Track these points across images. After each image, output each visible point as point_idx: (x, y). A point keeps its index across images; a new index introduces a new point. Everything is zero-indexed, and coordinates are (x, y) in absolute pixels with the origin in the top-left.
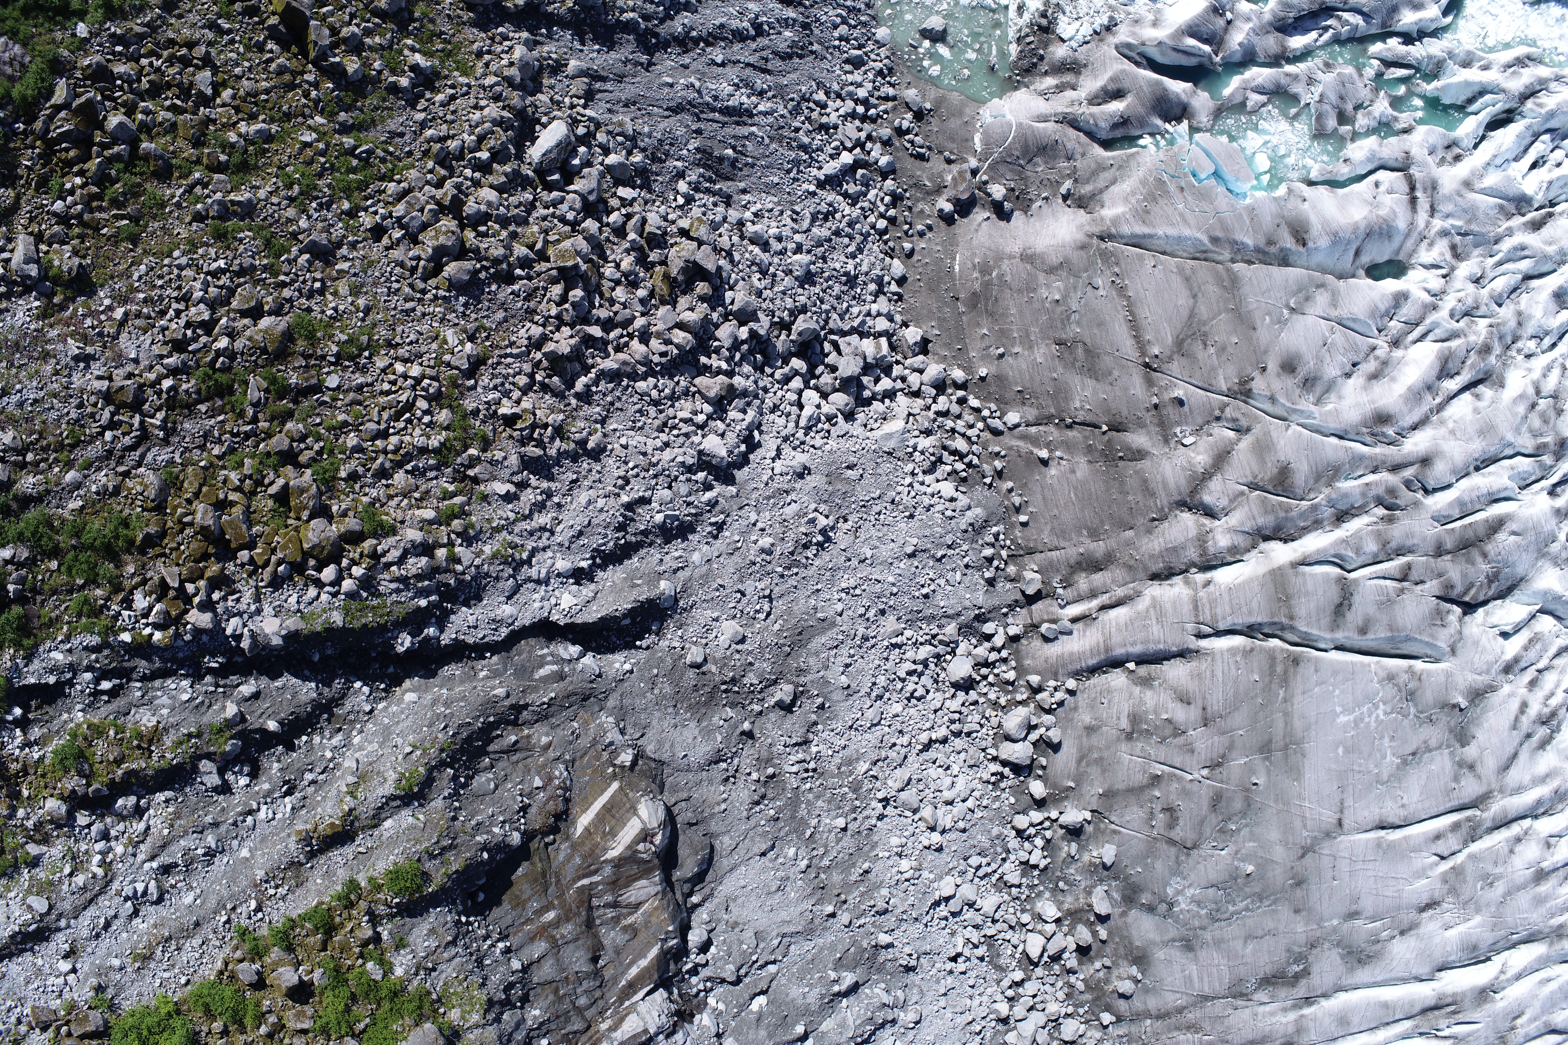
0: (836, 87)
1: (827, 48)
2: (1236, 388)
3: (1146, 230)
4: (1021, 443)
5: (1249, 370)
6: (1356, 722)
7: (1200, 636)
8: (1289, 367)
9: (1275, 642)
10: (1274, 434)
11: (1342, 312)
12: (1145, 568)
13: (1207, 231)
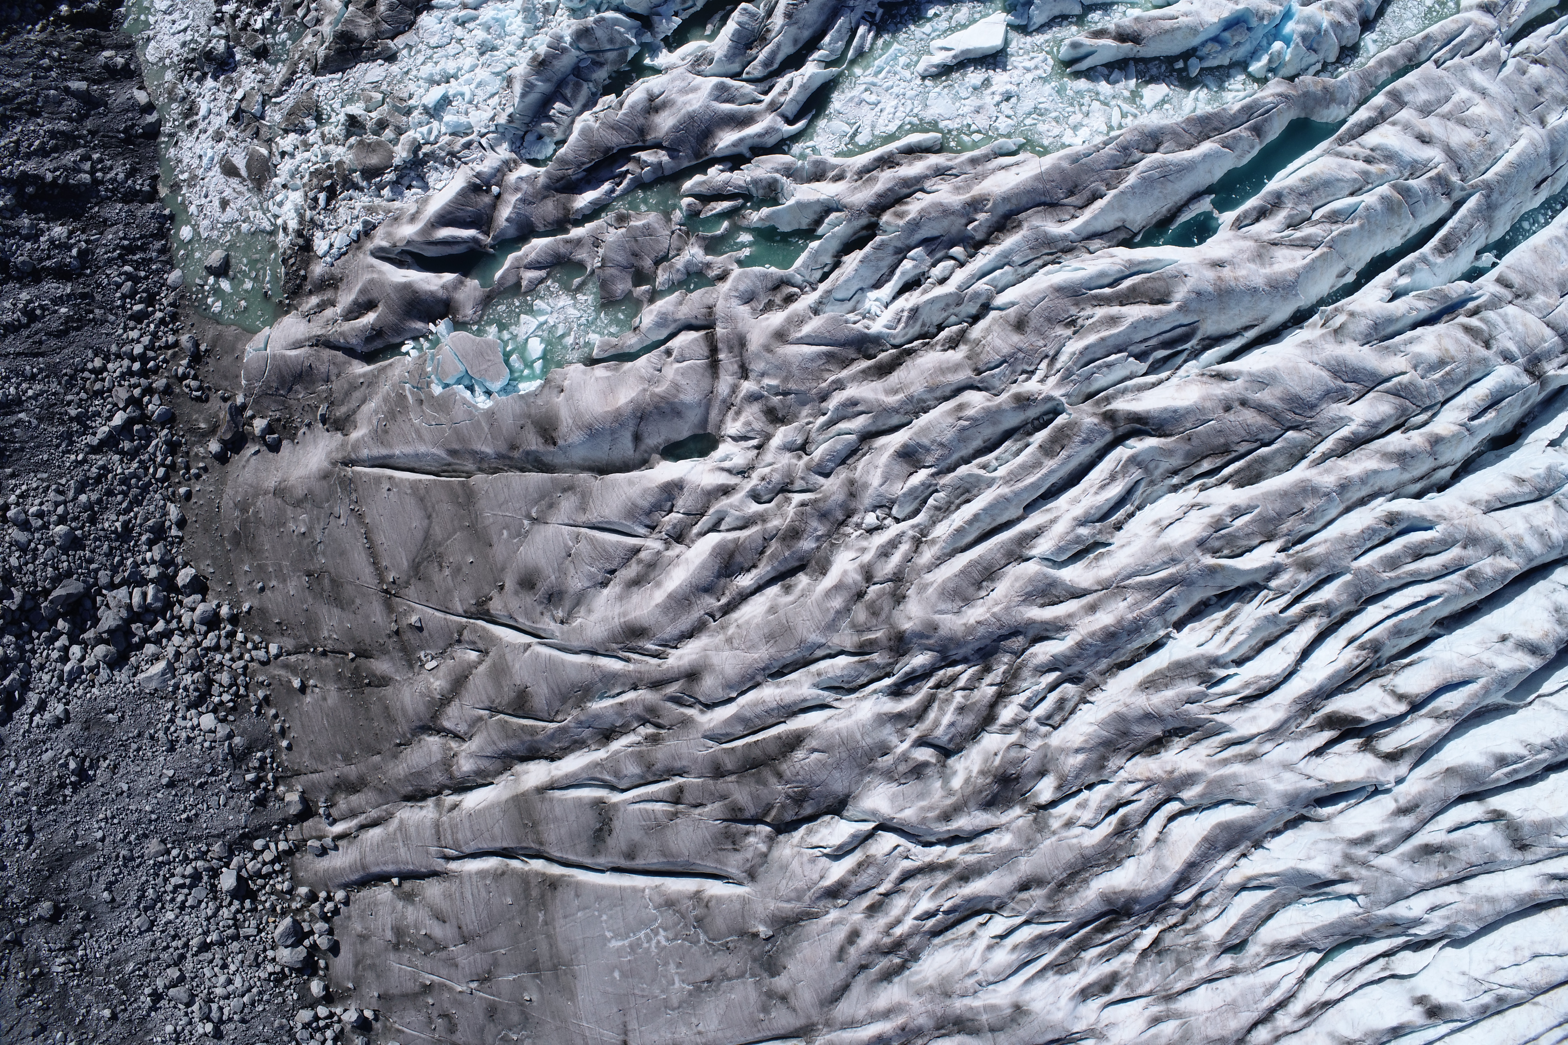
0: (114, 348)
1: (111, 310)
2: (473, 609)
3: (384, 452)
4: (282, 672)
5: (486, 589)
6: (633, 948)
7: (448, 858)
8: (528, 583)
9: (538, 865)
10: (509, 657)
11: (593, 516)
12: (396, 792)
13: (442, 446)
